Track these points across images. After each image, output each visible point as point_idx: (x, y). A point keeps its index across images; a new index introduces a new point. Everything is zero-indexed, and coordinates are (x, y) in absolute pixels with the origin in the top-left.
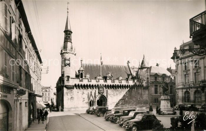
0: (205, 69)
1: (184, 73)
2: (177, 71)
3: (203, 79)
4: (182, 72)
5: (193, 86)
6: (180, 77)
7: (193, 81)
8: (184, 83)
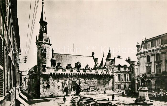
0: (166, 62)
1: (146, 65)
2: (139, 63)
3: (164, 70)
4: (144, 64)
5: (154, 76)
6: (142, 68)
7: (155, 72)
8: (146, 73)
